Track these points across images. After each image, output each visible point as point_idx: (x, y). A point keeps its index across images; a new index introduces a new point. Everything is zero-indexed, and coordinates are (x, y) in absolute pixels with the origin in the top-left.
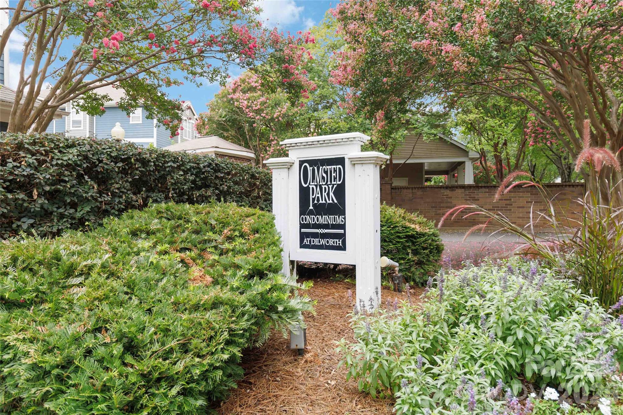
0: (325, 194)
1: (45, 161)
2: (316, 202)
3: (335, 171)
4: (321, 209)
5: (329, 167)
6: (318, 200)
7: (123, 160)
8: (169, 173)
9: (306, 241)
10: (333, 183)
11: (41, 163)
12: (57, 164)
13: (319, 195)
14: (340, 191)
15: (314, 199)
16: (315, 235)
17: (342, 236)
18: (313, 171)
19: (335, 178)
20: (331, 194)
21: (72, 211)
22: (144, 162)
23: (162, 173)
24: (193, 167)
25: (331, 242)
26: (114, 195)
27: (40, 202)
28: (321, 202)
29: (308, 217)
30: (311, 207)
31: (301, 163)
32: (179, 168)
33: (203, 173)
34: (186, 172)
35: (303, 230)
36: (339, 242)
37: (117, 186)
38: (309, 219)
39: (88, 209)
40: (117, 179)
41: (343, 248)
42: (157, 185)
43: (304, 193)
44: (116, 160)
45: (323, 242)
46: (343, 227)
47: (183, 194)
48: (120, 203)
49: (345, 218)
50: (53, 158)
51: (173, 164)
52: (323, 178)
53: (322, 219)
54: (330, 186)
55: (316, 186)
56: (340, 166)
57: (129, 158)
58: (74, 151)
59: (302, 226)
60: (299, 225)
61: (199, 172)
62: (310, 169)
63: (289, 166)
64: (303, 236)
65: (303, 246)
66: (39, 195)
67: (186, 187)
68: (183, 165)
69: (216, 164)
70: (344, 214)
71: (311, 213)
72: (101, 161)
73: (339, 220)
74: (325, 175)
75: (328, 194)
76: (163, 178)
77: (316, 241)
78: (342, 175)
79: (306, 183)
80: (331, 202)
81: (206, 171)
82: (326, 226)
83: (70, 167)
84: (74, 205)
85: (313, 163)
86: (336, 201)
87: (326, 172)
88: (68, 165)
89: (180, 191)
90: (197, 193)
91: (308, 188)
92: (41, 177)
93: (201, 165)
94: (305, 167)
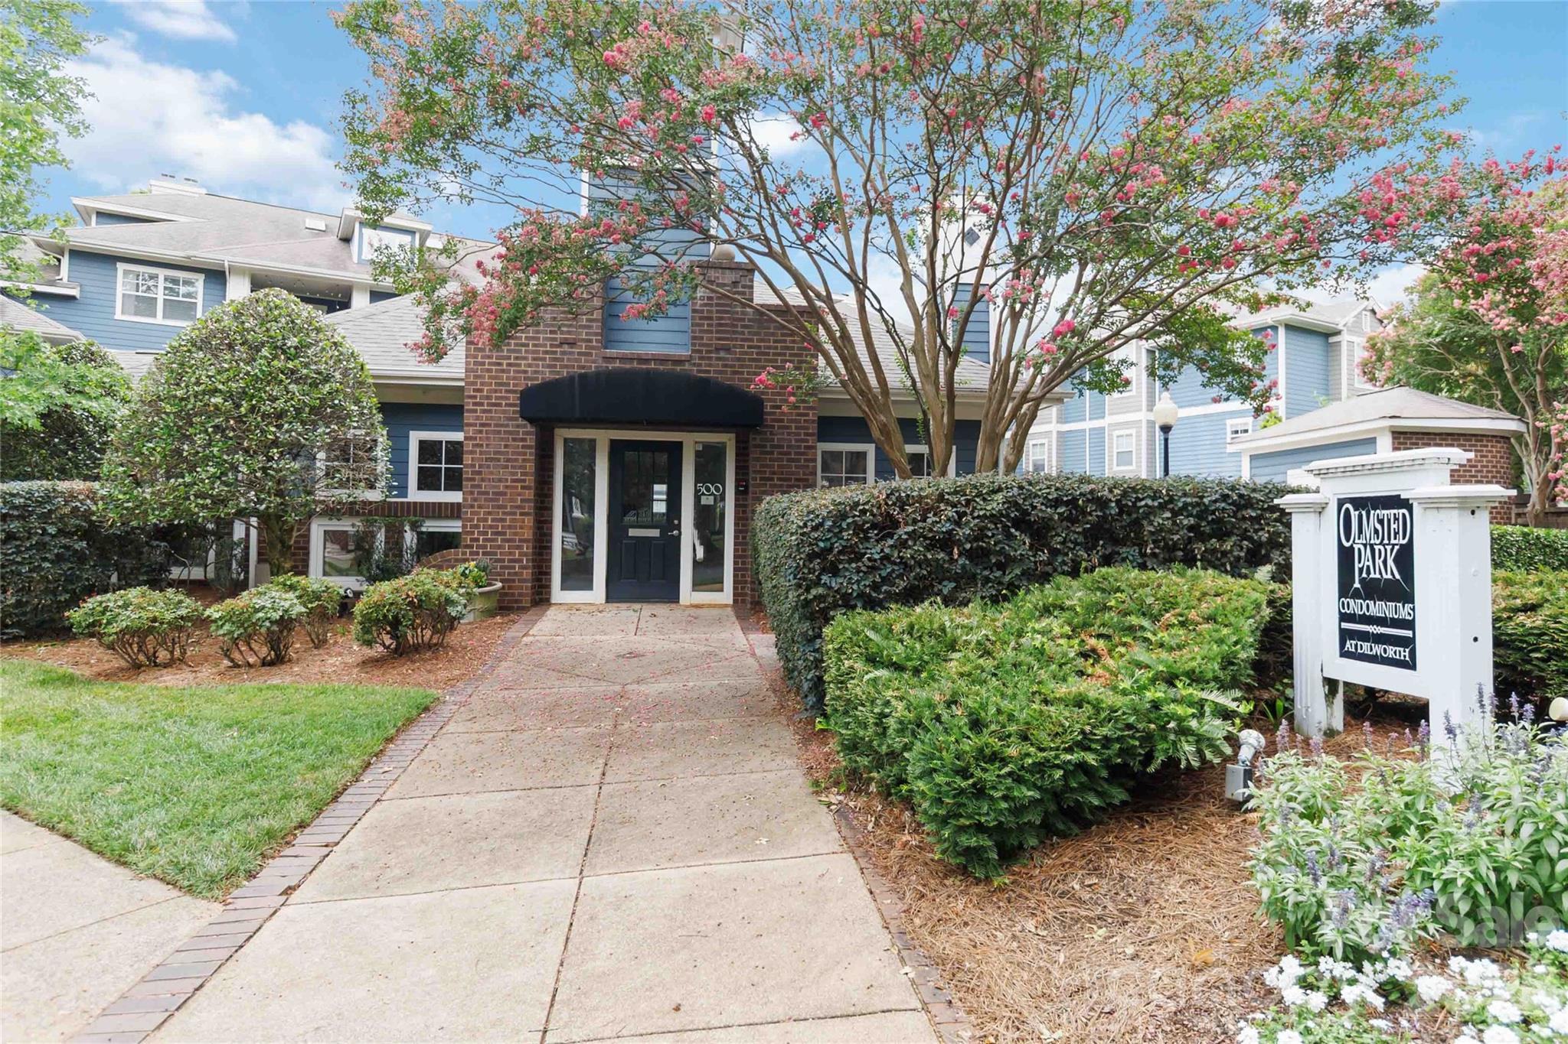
0: (1379, 562)
1: (965, 514)
2: (1364, 575)
3: (1396, 519)
4: (1374, 590)
5: (1385, 512)
6: (1368, 573)
7: (1067, 504)
8: (1146, 515)
9: (1350, 645)
10: (1393, 541)
11: (961, 515)
12: (979, 517)
13: (1370, 563)
14: (1405, 557)
15: (1361, 570)
16: (1364, 637)
17: (1409, 643)
18: (1360, 517)
19: (1396, 533)
20: (1390, 562)
21: (998, 574)
22: (1102, 503)
23: (1134, 516)
24: (1191, 504)
25: (1391, 651)
26: (1054, 552)
27: (960, 562)
28: (1372, 576)
29: (1351, 602)
30: (1357, 585)
31: (1341, 503)
32: (1162, 507)
33: (1213, 513)
34: (1175, 514)
35: (1345, 625)
36: (1404, 654)
37: (1059, 539)
38: (1355, 606)
39: (1018, 571)
40: (1059, 530)
41: (1410, 664)
42: (1128, 535)
43: (1346, 557)
44: (1057, 503)
45: (1378, 649)
46: (1410, 625)
47: (1175, 547)
48: (1064, 563)
49: (1413, 609)
50: (974, 508)
51: (1150, 502)
52: (1376, 531)
53: (1377, 608)
54: (1389, 548)
55: (1365, 545)
56: (1404, 511)
57: (1075, 500)
58: (999, 497)
59: (1344, 617)
60: (1337, 616)
61: (1203, 512)
62: (1354, 514)
63: (1320, 509)
64: (1345, 635)
65: (1345, 654)
66: (960, 555)
67: (1176, 537)
68: (1171, 500)
69: (1241, 496)
70: (1413, 602)
71: (1356, 595)
72: (1034, 508)
73: (1404, 612)
74: (1379, 527)
75: (1385, 562)
76: (1137, 524)
77: (1365, 647)
78: (1407, 527)
79: (1348, 540)
80: (1389, 576)
81: (1217, 509)
82: (1381, 621)
83: (994, 518)
84: (1001, 567)
85: (1360, 503)
86: (1398, 576)
87: (1381, 522)
88: (992, 515)
89: (1166, 544)
90: (1199, 548)
91: (1352, 548)
92: (962, 532)
93: (1206, 501)
94: (1347, 510)
